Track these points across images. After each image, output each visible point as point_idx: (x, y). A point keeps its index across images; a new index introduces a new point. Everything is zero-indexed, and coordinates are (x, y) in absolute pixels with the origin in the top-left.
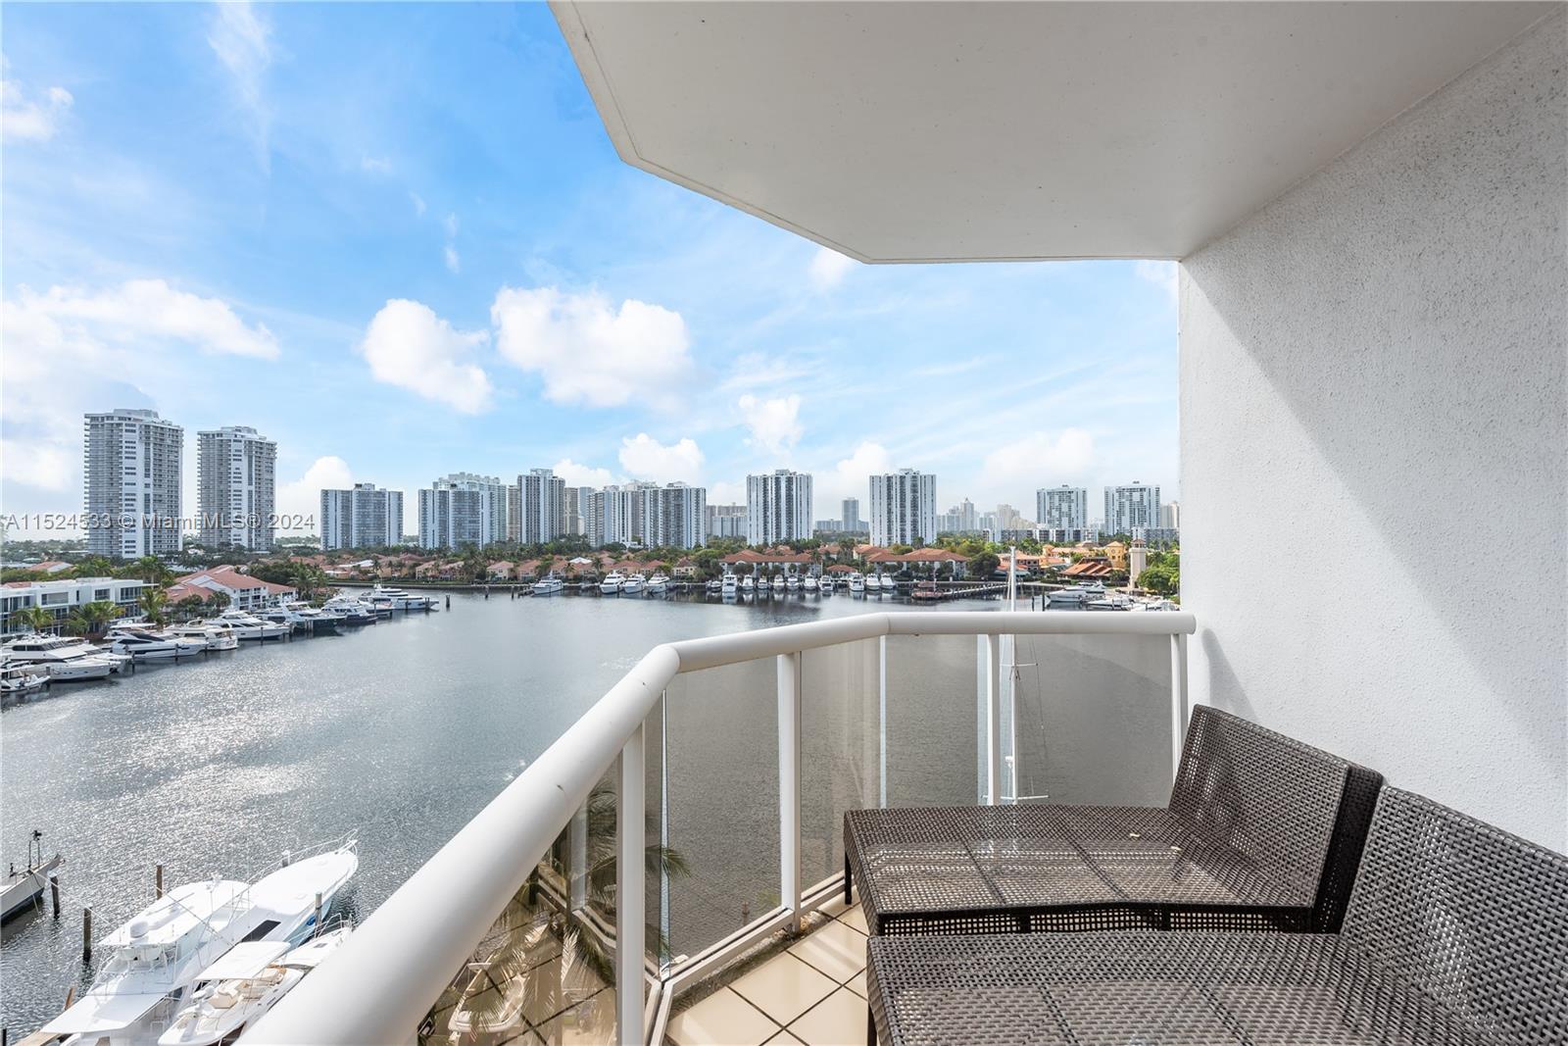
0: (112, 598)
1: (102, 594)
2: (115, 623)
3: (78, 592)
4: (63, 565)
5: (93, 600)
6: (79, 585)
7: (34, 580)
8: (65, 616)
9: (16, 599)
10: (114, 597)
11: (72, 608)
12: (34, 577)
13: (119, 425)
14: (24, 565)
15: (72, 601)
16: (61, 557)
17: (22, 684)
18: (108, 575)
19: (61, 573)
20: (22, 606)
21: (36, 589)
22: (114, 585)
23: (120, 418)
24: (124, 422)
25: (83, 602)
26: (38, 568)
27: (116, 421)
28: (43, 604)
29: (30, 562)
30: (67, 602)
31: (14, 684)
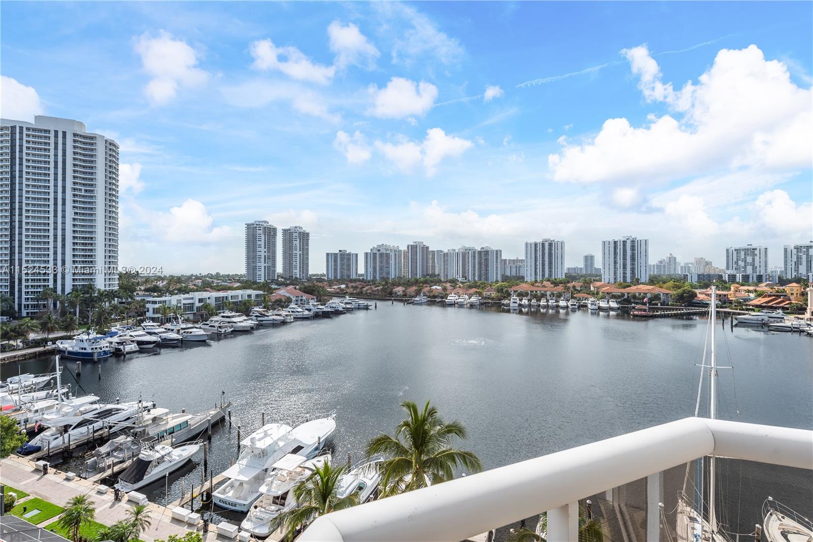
0: (253, 298)
1: (249, 296)
2: (253, 309)
3: (242, 295)
4: (238, 284)
5: (247, 299)
6: (242, 292)
7: (229, 290)
8: (238, 305)
9: (223, 297)
11: (240, 301)
12: (230, 288)
13: (256, 227)
15: (240, 299)
16: (238, 281)
17: (225, 331)
18: (251, 289)
19: (237, 287)
20: (225, 300)
21: (230, 293)
22: (253, 293)
23: (256, 225)
24: (258, 226)
25: (244, 299)
26: (231, 285)
27: (255, 226)
28: (231, 299)
29: (228, 283)
30: (238, 299)
31: (223, 330)
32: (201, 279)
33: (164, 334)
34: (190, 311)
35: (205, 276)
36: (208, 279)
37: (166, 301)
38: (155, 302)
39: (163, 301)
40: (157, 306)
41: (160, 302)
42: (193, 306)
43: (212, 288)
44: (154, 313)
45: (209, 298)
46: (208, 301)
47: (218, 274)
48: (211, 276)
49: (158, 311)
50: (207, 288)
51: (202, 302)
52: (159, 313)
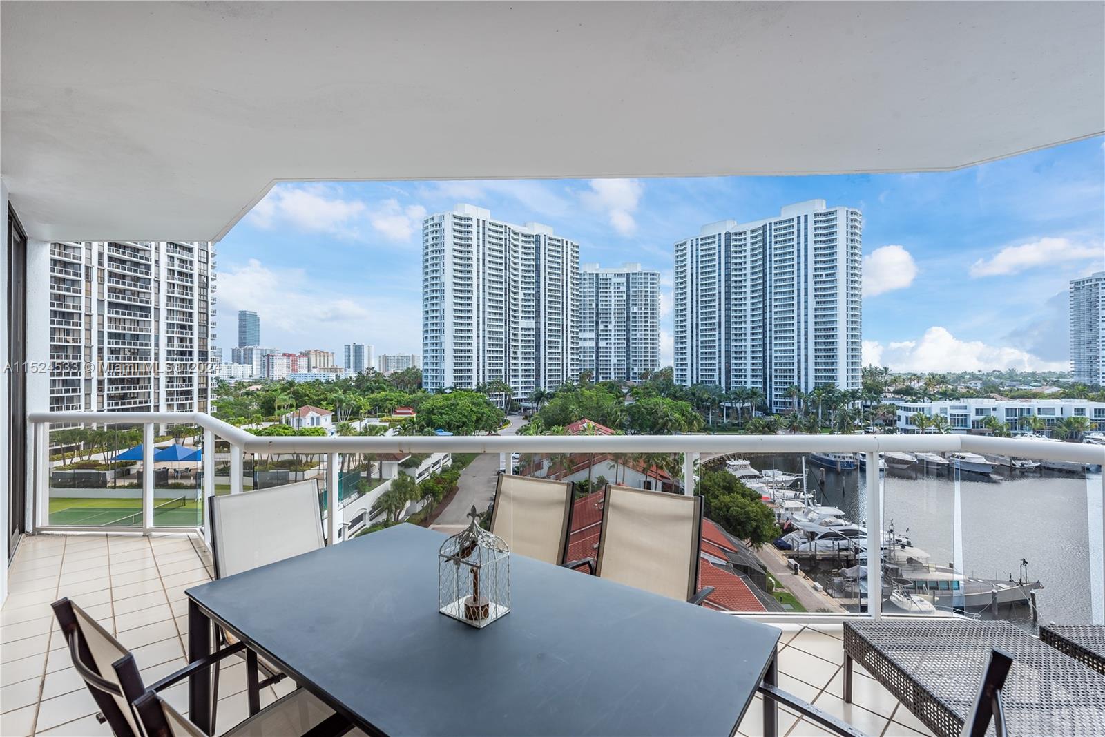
0: (1087, 415)
1: (1080, 411)
2: (1089, 434)
3: (1062, 408)
4: (1055, 389)
5: (1073, 415)
6: (1063, 403)
7: (1035, 398)
8: (1053, 424)
9: (1022, 409)
10: (1089, 414)
11: (1058, 419)
12: (1035, 396)
13: (1096, 285)
14: (1031, 387)
15: (1058, 414)
16: (1055, 383)
17: (1023, 465)
18: (1086, 398)
19: (1053, 394)
20: (1025, 414)
21: (1035, 404)
22: (1089, 406)
23: (1097, 280)
24: (1100, 282)
25: (1066, 416)
26: (1038, 390)
27: (1094, 282)
28: (1039, 414)
29: (1034, 386)
30: (1054, 414)
31: (1018, 464)
32: (981, 379)
33: (921, 454)
34: (962, 426)
35: (988, 375)
36: (993, 379)
37: (923, 408)
38: (908, 409)
39: (920, 408)
40: (911, 414)
41: (915, 409)
42: (966, 419)
43: (1000, 393)
44: (907, 423)
45: (994, 409)
46: (993, 414)
47: (1012, 371)
48: (1000, 375)
49: (913, 421)
50: (992, 392)
51: (982, 414)
52: (915, 424)
